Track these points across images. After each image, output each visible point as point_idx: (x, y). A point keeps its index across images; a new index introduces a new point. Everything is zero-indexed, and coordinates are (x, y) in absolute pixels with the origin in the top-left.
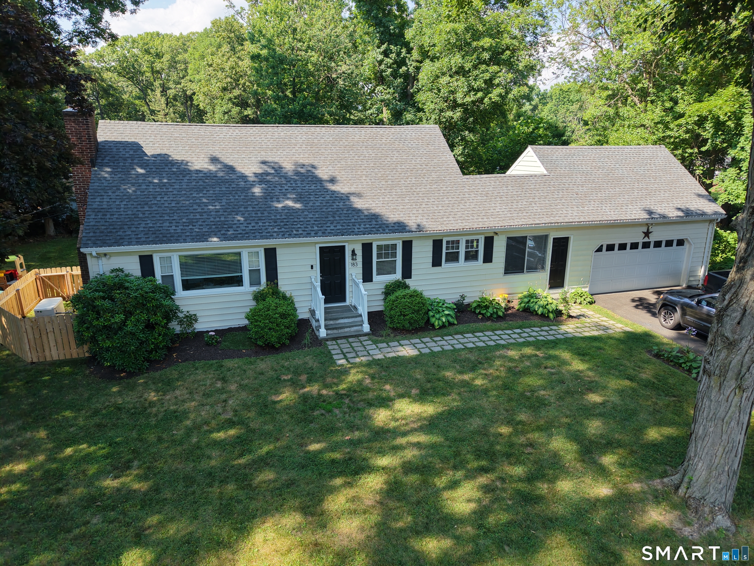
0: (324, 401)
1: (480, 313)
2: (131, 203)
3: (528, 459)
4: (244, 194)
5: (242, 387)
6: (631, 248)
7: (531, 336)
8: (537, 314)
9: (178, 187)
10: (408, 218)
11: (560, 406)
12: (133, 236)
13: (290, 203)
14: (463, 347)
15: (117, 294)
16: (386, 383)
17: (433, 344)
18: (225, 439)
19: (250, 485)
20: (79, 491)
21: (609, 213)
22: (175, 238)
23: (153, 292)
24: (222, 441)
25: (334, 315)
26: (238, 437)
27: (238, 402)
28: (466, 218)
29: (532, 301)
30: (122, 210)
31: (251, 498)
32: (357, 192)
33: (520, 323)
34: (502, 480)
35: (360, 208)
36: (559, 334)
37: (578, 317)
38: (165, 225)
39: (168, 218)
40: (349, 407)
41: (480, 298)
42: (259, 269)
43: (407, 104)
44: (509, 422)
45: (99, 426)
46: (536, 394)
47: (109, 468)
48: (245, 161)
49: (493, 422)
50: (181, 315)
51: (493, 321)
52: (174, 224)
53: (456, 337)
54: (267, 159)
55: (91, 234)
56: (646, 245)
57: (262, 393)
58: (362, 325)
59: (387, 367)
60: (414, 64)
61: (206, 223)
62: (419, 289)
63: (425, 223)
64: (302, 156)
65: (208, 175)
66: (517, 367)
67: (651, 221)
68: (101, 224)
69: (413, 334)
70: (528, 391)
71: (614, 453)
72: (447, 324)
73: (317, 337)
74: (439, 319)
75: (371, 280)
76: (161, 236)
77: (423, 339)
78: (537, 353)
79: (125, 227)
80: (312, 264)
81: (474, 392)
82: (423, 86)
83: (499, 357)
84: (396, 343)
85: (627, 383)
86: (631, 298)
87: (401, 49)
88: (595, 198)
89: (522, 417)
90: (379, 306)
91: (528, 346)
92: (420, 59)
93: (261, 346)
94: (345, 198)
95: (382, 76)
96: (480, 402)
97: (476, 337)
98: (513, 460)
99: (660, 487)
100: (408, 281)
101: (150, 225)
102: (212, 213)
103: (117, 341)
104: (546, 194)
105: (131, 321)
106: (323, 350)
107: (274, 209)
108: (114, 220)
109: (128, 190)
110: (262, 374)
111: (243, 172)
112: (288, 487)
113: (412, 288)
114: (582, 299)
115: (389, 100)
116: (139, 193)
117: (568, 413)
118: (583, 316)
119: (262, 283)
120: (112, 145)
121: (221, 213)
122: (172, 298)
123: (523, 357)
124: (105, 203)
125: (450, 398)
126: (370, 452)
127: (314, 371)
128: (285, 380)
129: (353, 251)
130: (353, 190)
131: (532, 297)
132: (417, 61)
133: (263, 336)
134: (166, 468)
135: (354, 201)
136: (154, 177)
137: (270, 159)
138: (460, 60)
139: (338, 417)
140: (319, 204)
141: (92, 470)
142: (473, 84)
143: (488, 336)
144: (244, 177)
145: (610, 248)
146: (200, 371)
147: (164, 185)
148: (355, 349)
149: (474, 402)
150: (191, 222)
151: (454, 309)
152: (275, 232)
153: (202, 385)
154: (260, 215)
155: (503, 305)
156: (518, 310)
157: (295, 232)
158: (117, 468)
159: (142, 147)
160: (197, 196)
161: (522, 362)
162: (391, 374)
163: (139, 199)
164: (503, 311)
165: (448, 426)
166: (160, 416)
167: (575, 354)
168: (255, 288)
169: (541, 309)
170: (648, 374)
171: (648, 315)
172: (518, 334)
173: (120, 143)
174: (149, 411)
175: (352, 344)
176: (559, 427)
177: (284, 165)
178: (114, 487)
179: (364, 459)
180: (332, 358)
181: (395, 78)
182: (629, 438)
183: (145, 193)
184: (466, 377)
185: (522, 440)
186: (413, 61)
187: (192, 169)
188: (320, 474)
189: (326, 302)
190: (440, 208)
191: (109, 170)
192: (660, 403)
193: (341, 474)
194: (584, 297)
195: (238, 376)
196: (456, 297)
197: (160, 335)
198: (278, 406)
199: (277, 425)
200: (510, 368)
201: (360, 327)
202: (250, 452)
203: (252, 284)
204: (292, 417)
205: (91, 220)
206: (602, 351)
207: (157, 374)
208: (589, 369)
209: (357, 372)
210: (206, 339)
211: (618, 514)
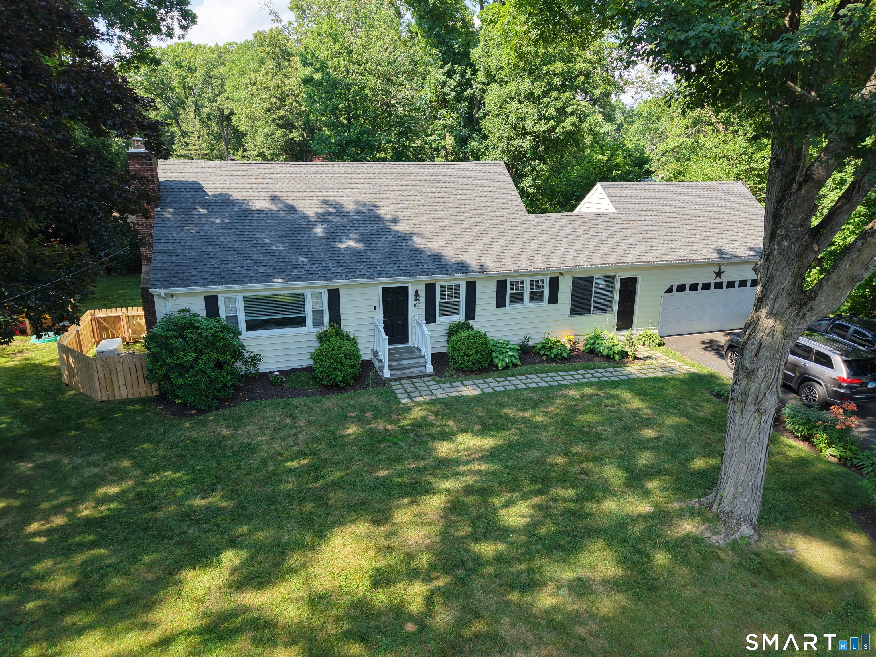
0: (390, 435)
1: (544, 355)
2: (195, 243)
3: (581, 484)
4: (307, 235)
5: (311, 423)
6: (703, 289)
7: (594, 377)
8: (602, 356)
9: (240, 227)
10: (471, 259)
11: (616, 440)
12: (199, 277)
13: (352, 244)
14: (526, 387)
15: (188, 334)
16: (449, 419)
17: (497, 384)
18: (300, 467)
19: (327, 504)
20: (172, 508)
21: (679, 253)
22: (240, 279)
23: (222, 332)
24: (296, 469)
25: (397, 356)
26: (311, 466)
27: (308, 436)
28: (531, 258)
29: (597, 342)
30: (187, 250)
31: (329, 514)
32: (420, 232)
33: (585, 364)
34: (555, 500)
35: (423, 249)
36: (624, 375)
37: (644, 359)
38: (229, 265)
39: (232, 259)
40: (414, 441)
41: (544, 340)
42: (322, 310)
43: (473, 130)
44: (566, 454)
45: (179, 456)
46: (594, 430)
47: (195, 490)
48: (307, 201)
49: (550, 453)
50: (246, 355)
51: (557, 362)
52: (239, 265)
53: (519, 377)
54: (328, 199)
55: (159, 275)
56: (718, 286)
57: (331, 428)
58: (425, 366)
59: (450, 405)
60: (480, 87)
61: (270, 264)
62: (483, 330)
63: (489, 264)
64: (363, 195)
65: (270, 215)
66: (577, 405)
67: (721, 261)
68: (168, 265)
69: (476, 374)
70: (587, 427)
71: (660, 480)
72: (510, 365)
73: (380, 378)
74: (503, 360)
75: (434, 321)
76: (226, 276)
77: (486, 380)
78: (599, 392)
79: (191, 268)
80: (375, 305)
81: (534, 427)
82: (490, 112)
83: (560, 396)
84: (459, 384)
85: (684, 420)
86: (702, 340)
87: (466, 69)
88: (665, 237)
89: (578, 449)
90: (442, 347)
91: (590, 386)
92: (486, 80)
93: (326, 386)
94: (407, 238)
95: (444, 99)
96: (540, 436)
97: (539, 377)
98: (566, 484)
99: (697, 506)
100: (471, 322)
101: (214, 266)
102: (276, 254)
103: (190, 379)
104: (613, 233)
105: (202, 359)
106: (387, 390)
107: (337, 249)
108: (180, 261)
109: (192, 231)
110: (329, 411)
111: (305, 212)
112: (361, 504)
113: (475, 330)
114: (651, 341)
115: (453, 126)
116: (202, 234)
117: (623, 446)
118: (650, 358)
119: (325, 324)
120: (173, 184)
121: (284, 254)
122: (238, 338)
123: (585, 396)
124: (170, 244)
125: (510, 432)
126: (435, 477)
127: (379, 409)
128: (351, 417)
129: (416, 292)
130: (415, 229)
131: (598, 339)
132: (484, 83)
133: (328, 376)
134: (248, 491)
135: (417, 241)
136: (216, 218)
137: (331, 198)
138: (529, 86)
139: (404, 449)
140: (382, 245)
141: (180, 492)
142: (544, 112)
143: (551, 377)
144: (305, 217)
145: (681, 288)
146: (267, 409)
147: (227, 225)
148: (419, 388)
149: (534, 437)
150: (256, 263)
151: (518, 350)
152: (339, 273)
153: (272, 421)
154: (323, 256)
155: (568, 347)
156: (584, 352)
157: (358, 273)
158: (203, 491)
159: (203, 187)
160: (260, 236)
161: (584, 401)
162: (454, 412)
163: (203, 240)
164: (568, 352)
165: (508, 456)
166: (235, 448)
167: (637, 394)
168: (318, 329)
169: (606, 350)
170: (706, 413)
171: (716, 357)
172: (582, 375)
173: (181, 182)
174: (224, 444)
175: (416, 384)
176: (613, 458)
177: (345, 204)
178: (204, 506)
179: (429, 483)
180: (396, 397)
181: (459, 101)
182: (677, 467)
183: (209, 234)
184: (527, 414)
185: (577, 468)
186: (479, 83)
187: (253, 208)
188: (389, 495)
189: (390, 343)
190: (504, 248)
191: (171, 210)
192: (713, 438)
193: (408, 495)
194: (652, 339)
195: (306, 413)
196: (520, 339)
197: (228, 374)
198: (346, 440)
199: (347, 455)
200: (571, 406)
201: (423, 368)
202: (323, 477)
203: (315, 325)
204: (361, 449)
205: (157, 261)
206: (665, 392)
207: (227, 412)
208: (648, 407)
209: (421, 409)
210: (271, 378)
211: (656, 527)
